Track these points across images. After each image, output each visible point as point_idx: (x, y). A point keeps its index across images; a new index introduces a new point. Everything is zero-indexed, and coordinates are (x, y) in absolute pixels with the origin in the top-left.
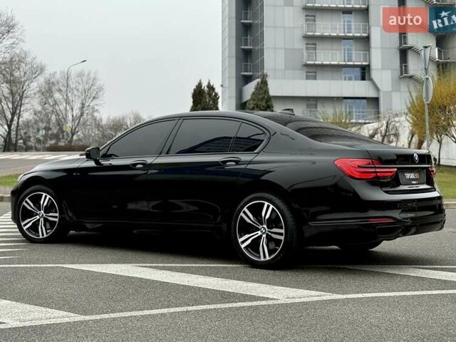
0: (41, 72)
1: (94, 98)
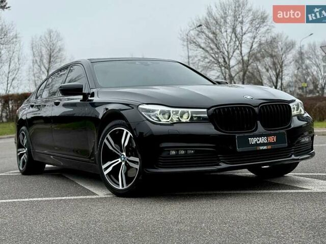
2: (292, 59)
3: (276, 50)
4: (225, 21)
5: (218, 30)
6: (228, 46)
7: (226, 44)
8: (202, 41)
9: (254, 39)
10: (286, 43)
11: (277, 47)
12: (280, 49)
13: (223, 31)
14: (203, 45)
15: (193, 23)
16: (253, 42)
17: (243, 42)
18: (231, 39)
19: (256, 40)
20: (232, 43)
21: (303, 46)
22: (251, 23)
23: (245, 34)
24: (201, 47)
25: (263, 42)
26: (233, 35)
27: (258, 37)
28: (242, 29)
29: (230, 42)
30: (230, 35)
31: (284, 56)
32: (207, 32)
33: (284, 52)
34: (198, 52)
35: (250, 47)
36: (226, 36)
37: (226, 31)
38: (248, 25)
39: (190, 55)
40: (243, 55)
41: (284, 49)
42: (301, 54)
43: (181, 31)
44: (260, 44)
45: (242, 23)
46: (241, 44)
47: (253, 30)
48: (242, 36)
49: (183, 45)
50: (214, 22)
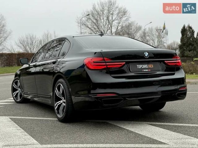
0: (140, 29)
1: (163, 37)
2: (139, 36)
3: (131, 31)
4: (103, 13)
5: (98, 18)
6: (104, 27)
7: (103, 26)
8: (89, 24)
9: (119, 24)
10: (136, 27)
11: (131, 29)
12: (133, 30)
13: (101, 18)
14: (90, 26)
15: (85, 13)
16: (118, 25)
17: (113, 25)
18: (106, 23)
19: (120, 24)
20: (106, 26)
21: (146, 29)
22: (118, 15)
23: (114, 21)
24: (88, 27)
25: (124, 26)
26: (107, 21)
27: (121, 23)
28: (112, 18)
29: (105, 25)
30: (106, 21)
31: (135, 34)
32: (92, 19)
33: (135, 32)
34: (87, 30)
35: (116, 29)
36: (103, 22)
37: (103, 19)
38: (116, 16)
39: (82, 31)
40: (112, 33)
41: (135, 30)
42: (144, 33)
43: (77, 17)
44: (122, 27)
45: (112, 14)
46: (111, 27)
47: (118, 19)
48: (112, 22)
49: (78, 26)
50: (97, 13)
